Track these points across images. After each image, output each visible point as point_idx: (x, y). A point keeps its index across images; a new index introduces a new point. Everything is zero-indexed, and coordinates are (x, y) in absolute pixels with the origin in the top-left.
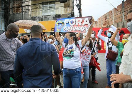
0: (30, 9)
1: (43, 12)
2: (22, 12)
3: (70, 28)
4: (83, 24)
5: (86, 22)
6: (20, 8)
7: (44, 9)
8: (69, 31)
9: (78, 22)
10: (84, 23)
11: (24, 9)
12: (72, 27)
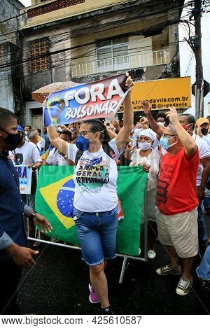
0: (67, 58)
1: (99, 65)
2: (51, 67)
3: (79, 110)
4: (109, 97)
5: (114, 89)
6: (46, 59)
7: (101, 57)
8: (78, 117)
9: (97, 93)
10: (110, 93)
11: (53, 60)
12: (84, 108)
